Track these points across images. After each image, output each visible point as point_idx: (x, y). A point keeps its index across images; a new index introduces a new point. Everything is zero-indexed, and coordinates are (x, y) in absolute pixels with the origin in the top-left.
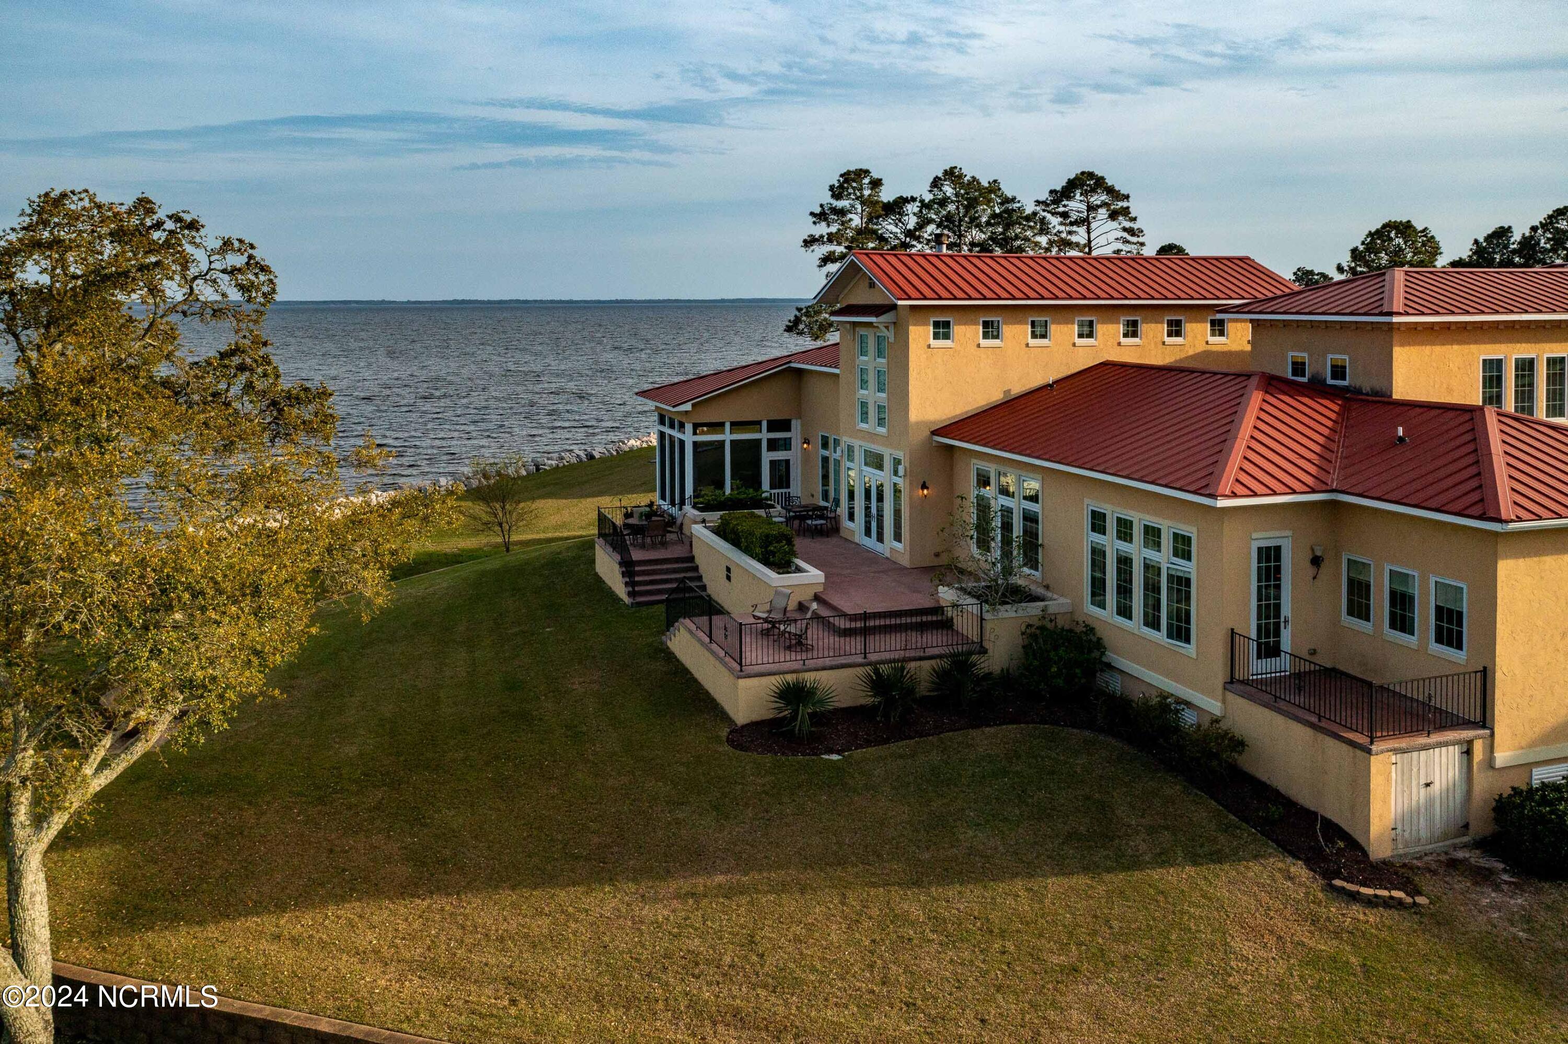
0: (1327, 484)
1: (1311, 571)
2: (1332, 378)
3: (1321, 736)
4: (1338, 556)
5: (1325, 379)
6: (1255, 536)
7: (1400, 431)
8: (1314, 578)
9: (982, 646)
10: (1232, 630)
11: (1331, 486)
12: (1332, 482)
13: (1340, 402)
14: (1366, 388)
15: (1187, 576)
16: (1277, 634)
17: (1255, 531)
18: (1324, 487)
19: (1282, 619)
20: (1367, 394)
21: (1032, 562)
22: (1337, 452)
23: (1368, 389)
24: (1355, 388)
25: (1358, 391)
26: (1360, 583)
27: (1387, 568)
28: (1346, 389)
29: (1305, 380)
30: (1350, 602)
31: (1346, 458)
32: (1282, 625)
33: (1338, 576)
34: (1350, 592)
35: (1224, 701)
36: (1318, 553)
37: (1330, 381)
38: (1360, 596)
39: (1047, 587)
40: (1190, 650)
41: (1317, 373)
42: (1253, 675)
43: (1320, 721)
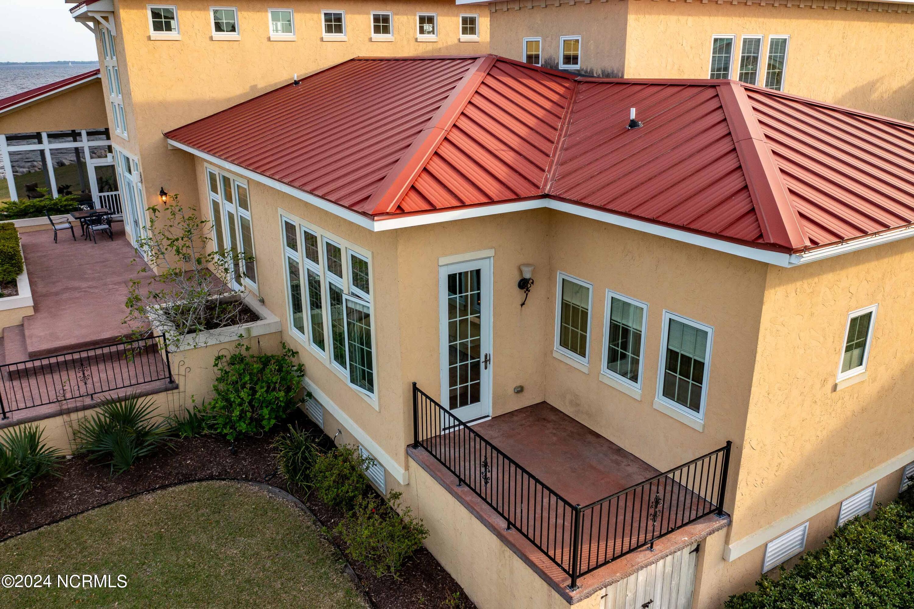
0: (538, 188)
1: (518, 295)
2: (565, 63)
3: (508, 552)
4: (551, 278)
5: (558, 64)
6: (443, 260)
7: (633, 113)
8: (523, 304)
9: (172, 382)
10: (414, 384)
11: (543, 189)
13: (567, 85)
14: (597, 71)
16: (476, 374)
17: (443, 255)
19: (482, 359)
20: (598, 77)
21: (251, 273)
22: (558, 143)
23: (600, 72)
24: (586, 72)
25: (589, 74)
26: (575, 309)
27: (609, 295)
28: (578, 73)
29: (540, 65)
30: (564, 331)
31: (566, 149)
32: (482, 365)
33: (550, 299)
34: (565, 318)
35: (407, 469)
36: (527, 276)
37: (562, 66)
38: (575, 325)
39: (262, 301)
40: (373, 399)
41: (550, 58)
42: (444, 429)
43: (509, 528)
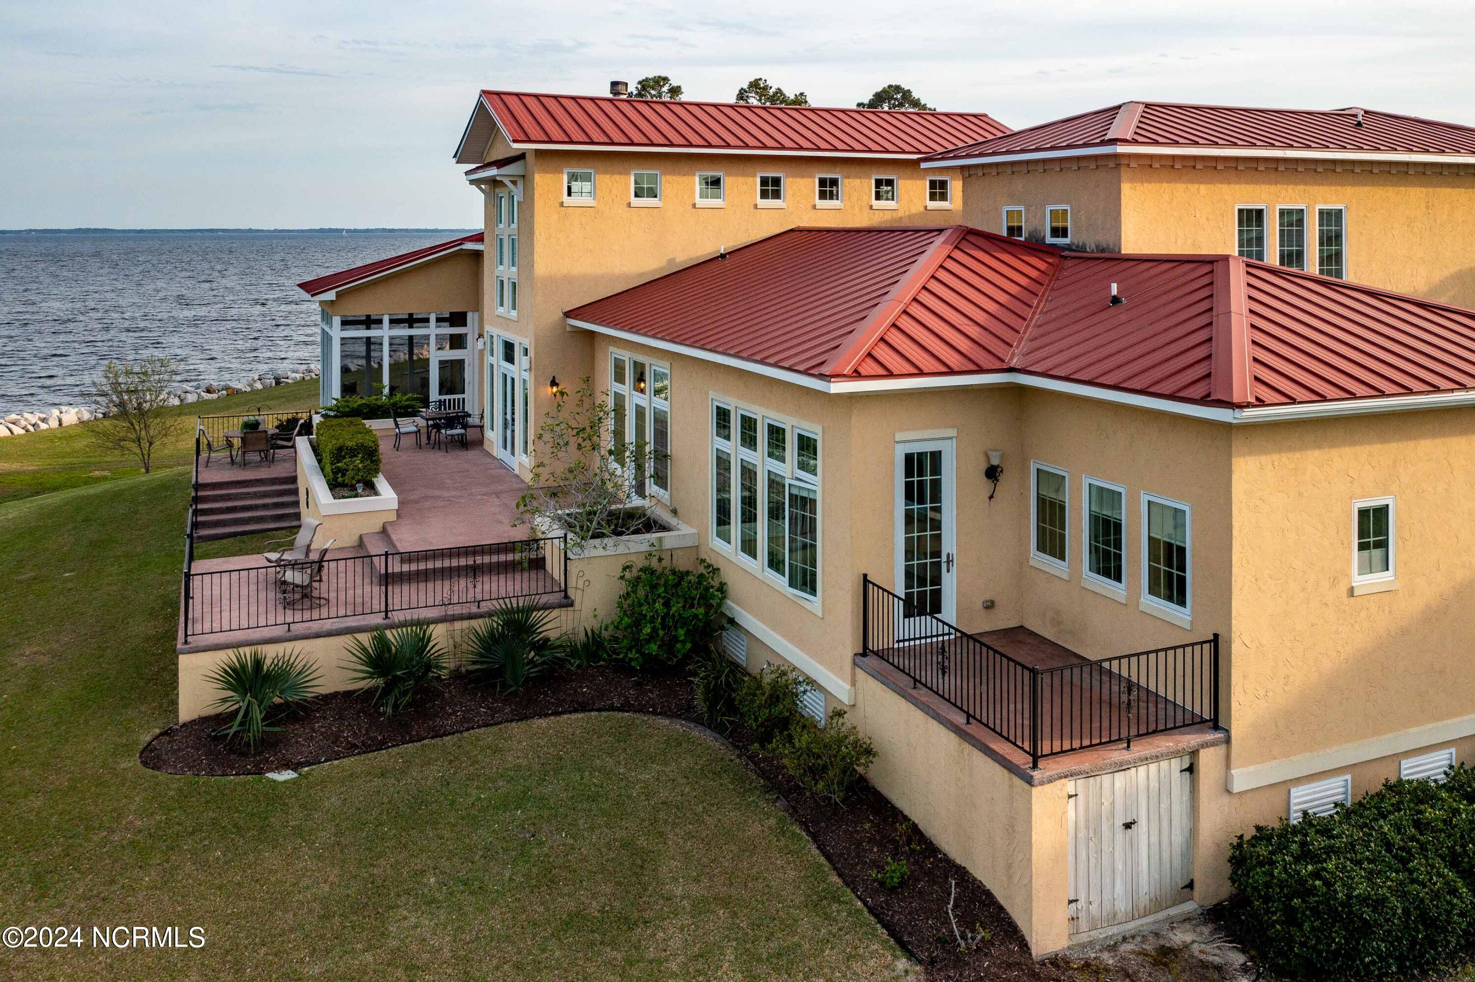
0: (1002, 361)
1: (985, 486)
2: (1052, 237)
3: (967, 748)
4: (1025, 469)
5: (1044, 237)
6: (899, 436)
7: (1114, 289)
8: (991, 497)
9: (566, 597)
10: (865, 576)
11: (1009, 362)
12: (1012, 358)
13: (1051, 260)
14: (1091, 245)
15: (812, 496)
16: (937, 580)
17: (901, 430)
18: (998, 365)
19: (944, 558)
20: (1092, 252)
21: (661, 480)
22: (1031, 320)
23: (1093, 246)
24: (1078, 246)
25: (1082, 249)
26: (1052, 504)
27: (1086, 482)
28: (1068, 247)
29: (1022, 239)
30: (1041, 532)
31: (1040, 326)
32: (944, 567)
33: (1023, 495)
34: (1041, 518)
35: (853, 683)
36: (995, 462)
37: (1049, 240)
38: (1052, 524)
39: (675, 512)
40: (815, 604)
41: (1035, 230)
42: (898, 641)
43: (968, 723)
